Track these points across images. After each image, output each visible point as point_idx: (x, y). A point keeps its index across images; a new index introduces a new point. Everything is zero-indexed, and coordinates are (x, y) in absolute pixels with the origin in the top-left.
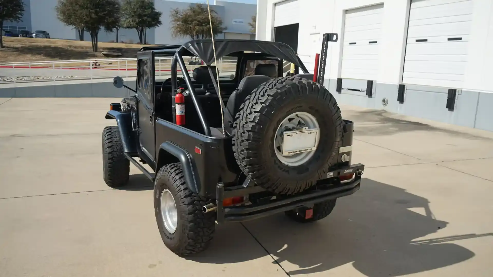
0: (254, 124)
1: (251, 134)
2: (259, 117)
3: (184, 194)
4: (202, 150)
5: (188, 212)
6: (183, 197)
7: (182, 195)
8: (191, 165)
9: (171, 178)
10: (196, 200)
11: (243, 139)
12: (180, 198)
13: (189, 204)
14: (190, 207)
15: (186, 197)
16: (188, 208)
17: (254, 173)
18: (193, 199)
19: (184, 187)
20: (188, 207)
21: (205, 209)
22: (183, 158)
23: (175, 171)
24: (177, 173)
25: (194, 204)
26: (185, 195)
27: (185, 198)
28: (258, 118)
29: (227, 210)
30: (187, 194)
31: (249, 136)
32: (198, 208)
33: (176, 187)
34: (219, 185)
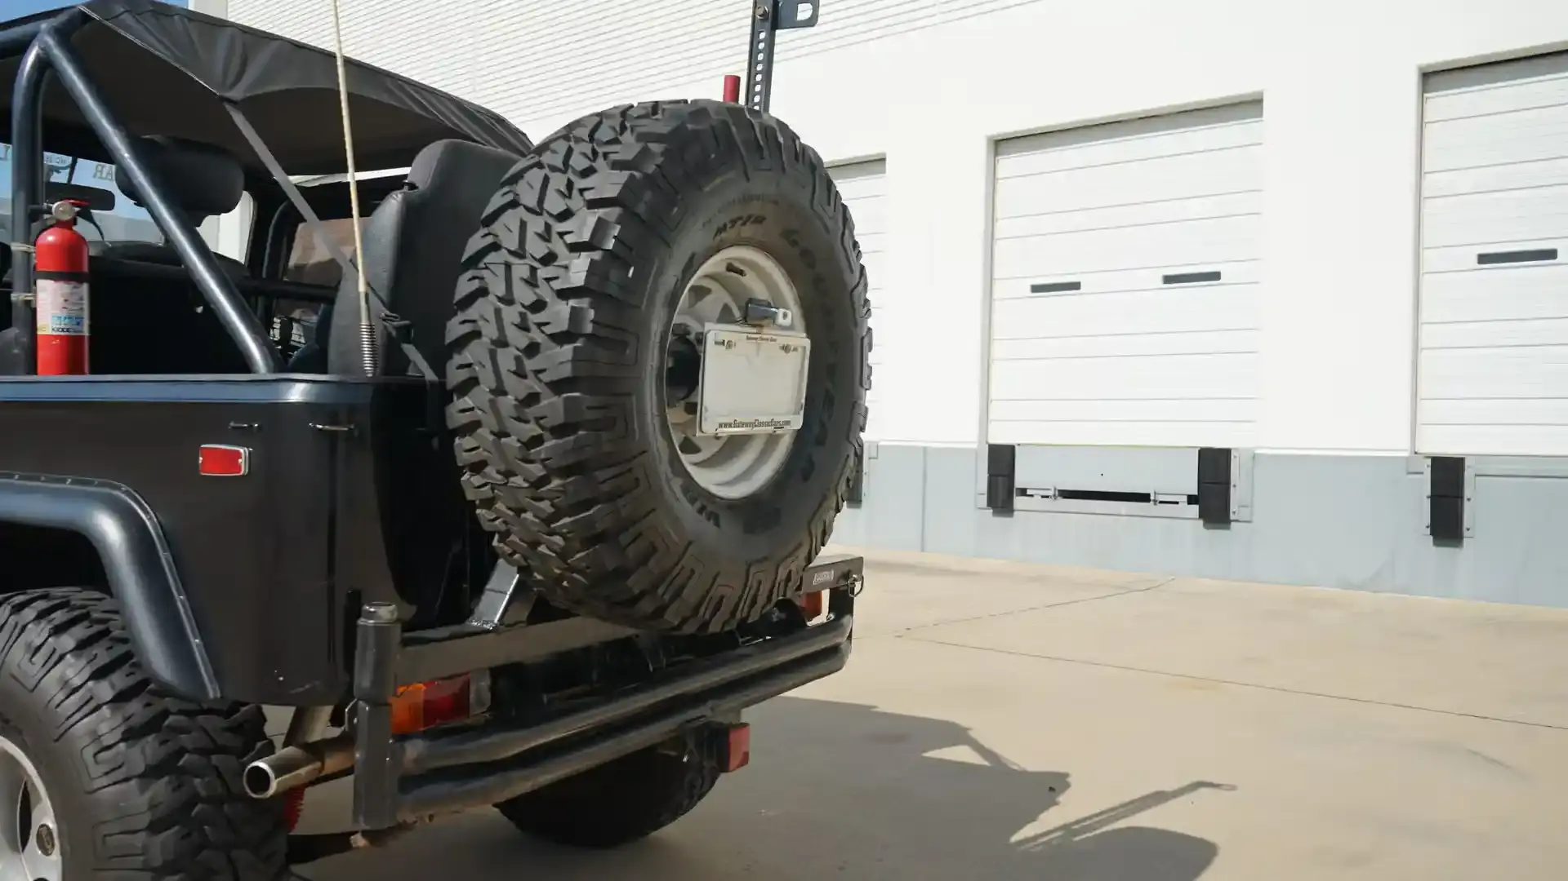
0: (597, 255)
1: (584, 303)
2: (618, 227)
3: (119, 719)
4: (250, 452)
5: (145, 820)
6: (108, 740)
7: (104, 728)
8: (164, 556)
9: (18, 654)
10: (190, 746)
11: (536, 335)
12: (89, 753)
13: (152, 773)
14: (161, 787)
15: (131, 735)
16: (148, 795)
17: (591, 512)
18: (170, 747)
19: (113, 686)
20: (143, 790)
21: (259, 779)
22: (109, 530)
23: (41, 616)
24: (56, 622)
25: (183, 771)
26: (122, 729)
27: (122, 745)
28: (614, 228)
29: (414, 749)
30: (136, 721)
31: (575, 314)
32: (203, 793)
33: (61, 696)
34: (371, 615)
